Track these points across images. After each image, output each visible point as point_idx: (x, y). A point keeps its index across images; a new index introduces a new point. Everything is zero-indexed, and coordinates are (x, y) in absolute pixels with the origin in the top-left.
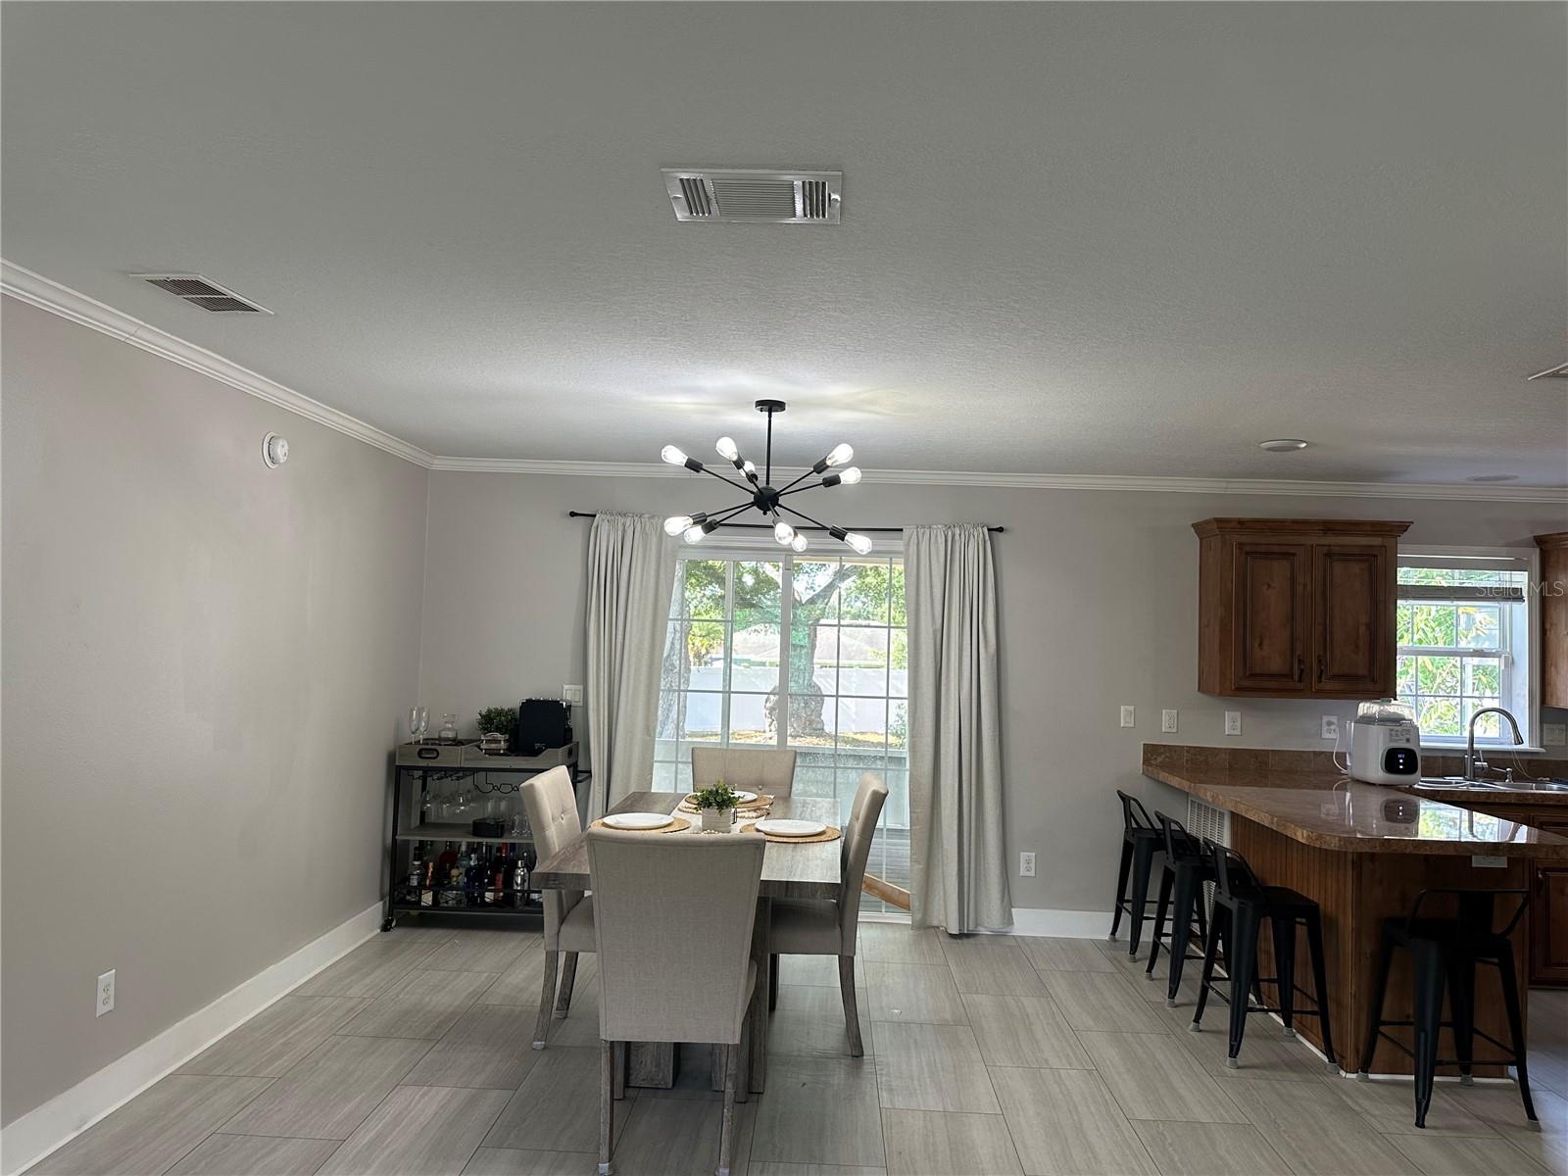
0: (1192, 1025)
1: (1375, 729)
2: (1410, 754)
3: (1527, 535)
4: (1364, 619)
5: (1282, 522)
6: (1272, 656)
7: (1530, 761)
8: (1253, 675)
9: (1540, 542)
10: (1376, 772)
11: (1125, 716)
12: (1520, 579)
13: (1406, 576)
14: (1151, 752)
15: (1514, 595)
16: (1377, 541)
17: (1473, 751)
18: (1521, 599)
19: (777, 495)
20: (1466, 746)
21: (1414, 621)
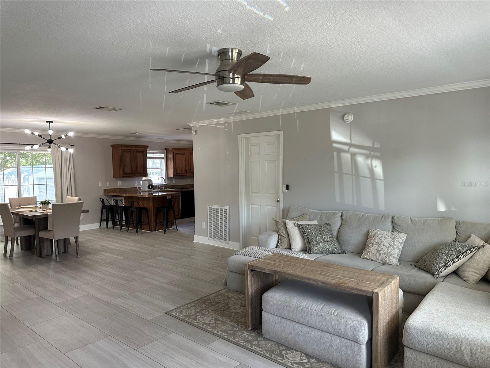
0: (127, 232)
1: (146, 182)
2: (152, 185)
3: (164, 148)
4: (142, 163)
5: (129, 145)
6: (128, 170)
7: (166, 186)
8: (125, 174)
9: (166, 149)
10: (147, 189)
11: (100, 184)
12: (163, 156)
13: (148, 155)
14: (105, 190)
15: (162, 158)
16: (143, 149)
17: (158, 185)
18: (163, 159)
19: (52, 141)
20: (157, 184)
21: (150, 163)
